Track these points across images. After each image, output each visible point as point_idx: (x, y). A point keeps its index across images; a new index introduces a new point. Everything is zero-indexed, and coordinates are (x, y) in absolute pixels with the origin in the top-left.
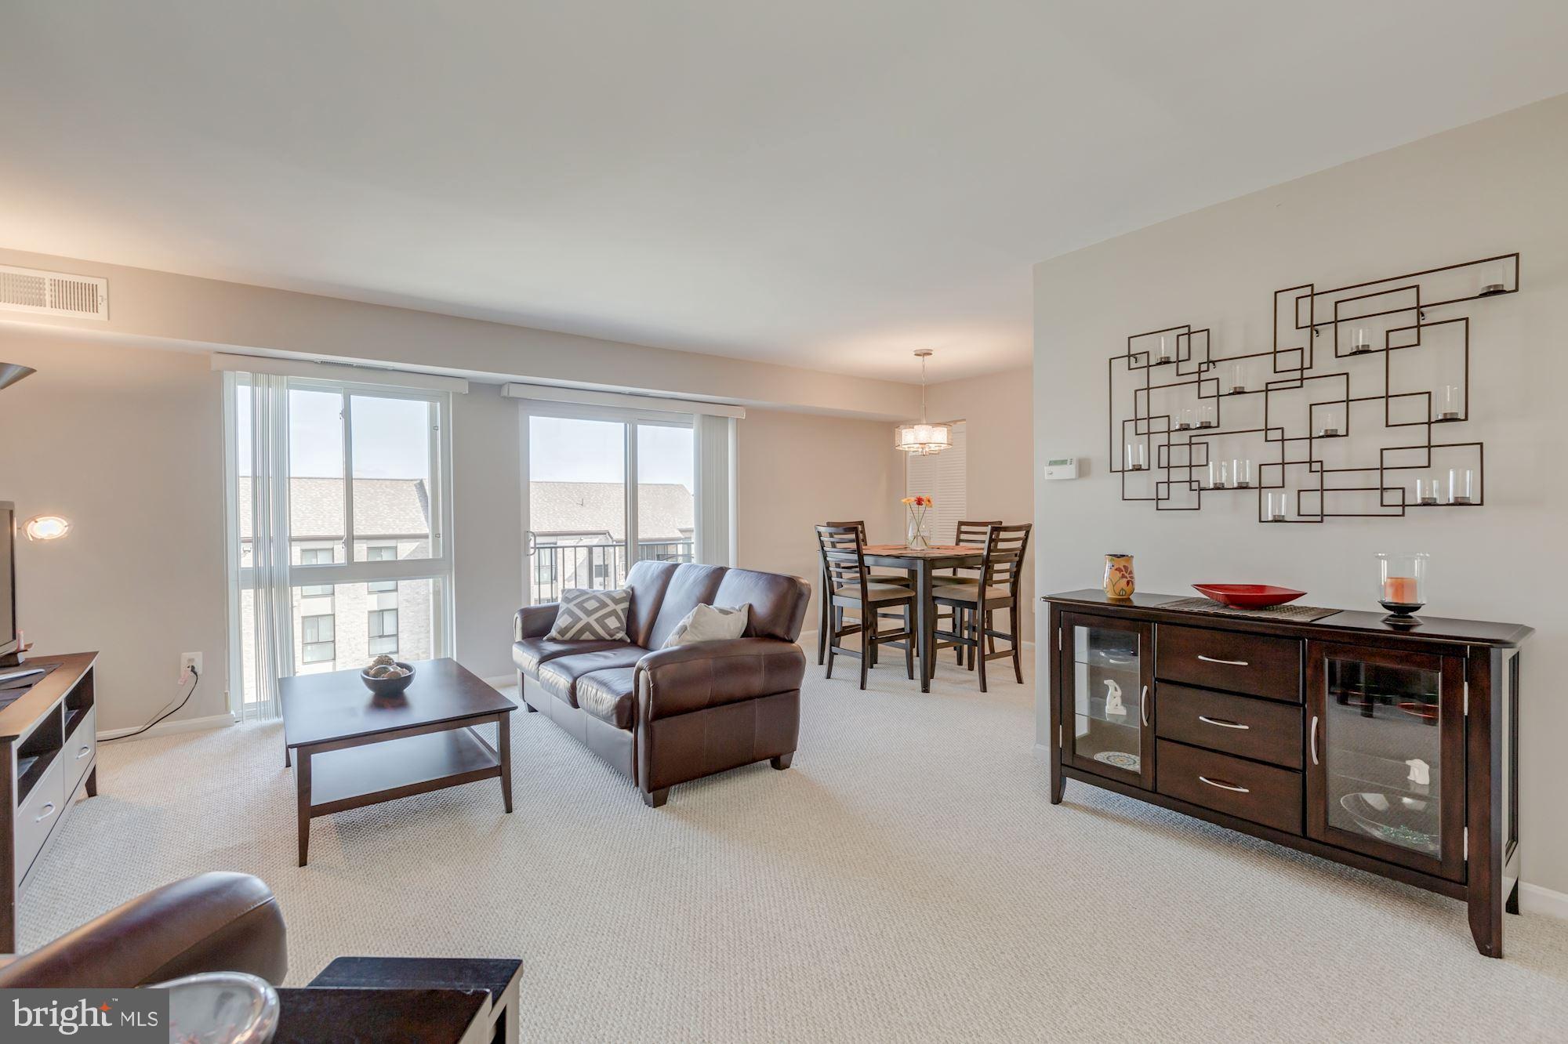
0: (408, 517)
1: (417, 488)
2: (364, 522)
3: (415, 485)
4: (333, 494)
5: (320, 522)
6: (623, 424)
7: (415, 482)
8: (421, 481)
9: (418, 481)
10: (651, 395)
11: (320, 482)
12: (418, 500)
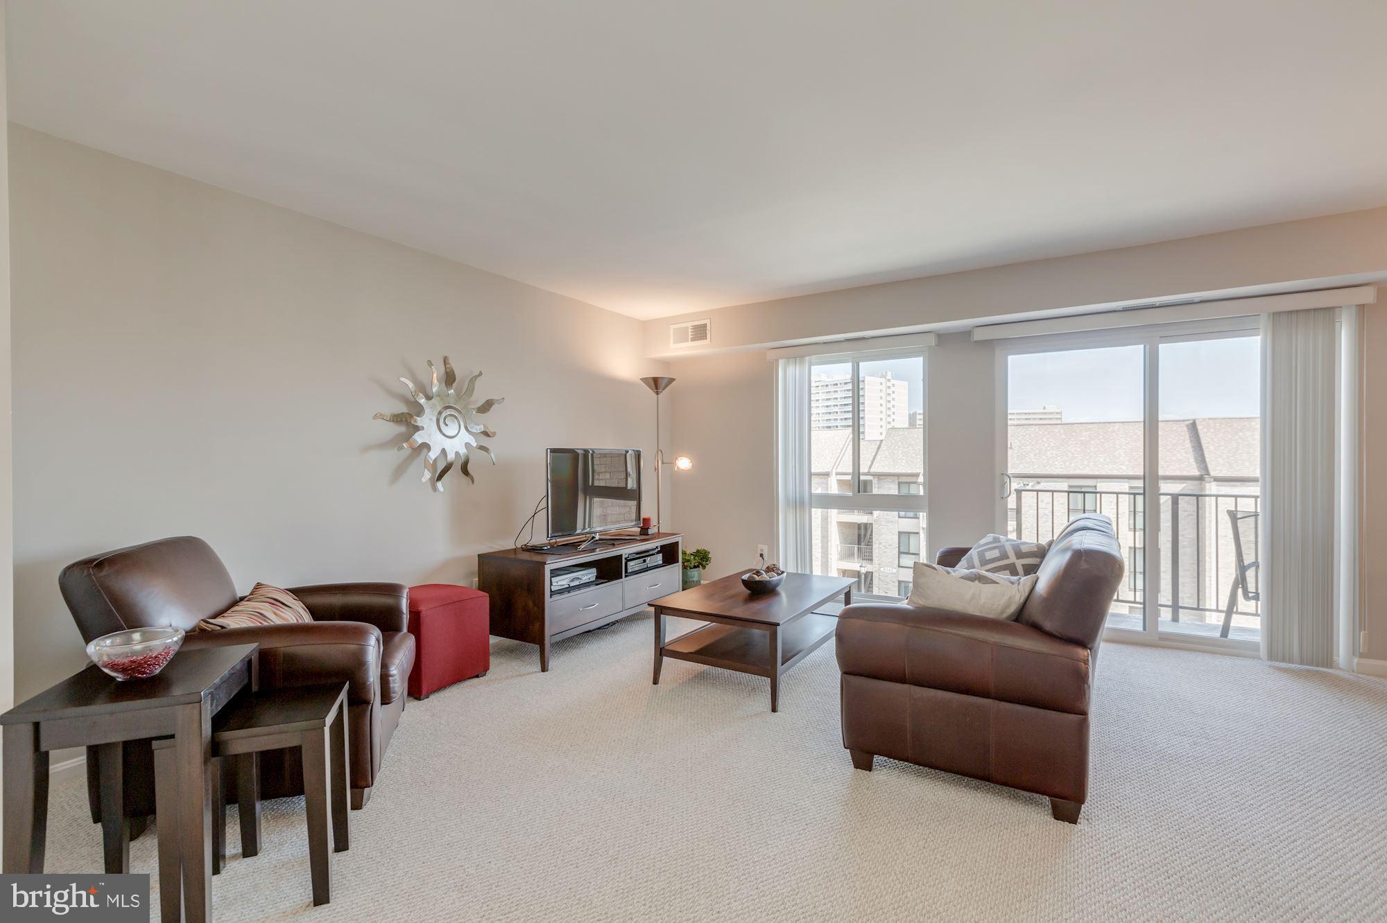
0: (1174, 458)
1: (1188, 429)
2: (1127, 463)
3: (1187, 426)
4: (1101, 437)
5: (1085, 462)
6: (1142, 346)
7: (1188, 422)
8: (1194, 421)
9: (1191, 422)
10: (1157, 304)
11: (1090, 426)
12: (1188, 441)
